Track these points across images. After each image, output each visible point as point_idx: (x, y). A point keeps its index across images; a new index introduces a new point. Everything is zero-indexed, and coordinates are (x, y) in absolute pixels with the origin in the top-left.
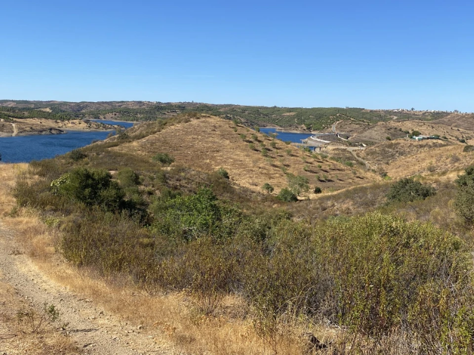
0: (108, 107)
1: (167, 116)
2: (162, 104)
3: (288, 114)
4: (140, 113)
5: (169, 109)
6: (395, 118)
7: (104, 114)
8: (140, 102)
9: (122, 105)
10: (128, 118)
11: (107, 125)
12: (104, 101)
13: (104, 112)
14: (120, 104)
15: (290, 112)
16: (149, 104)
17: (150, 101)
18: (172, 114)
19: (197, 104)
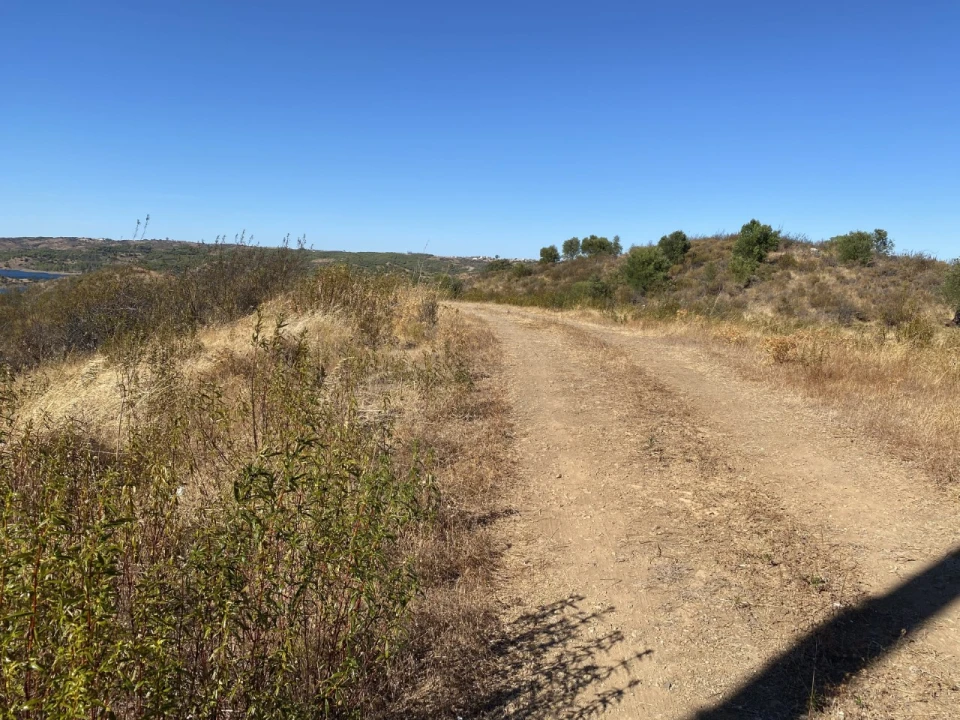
0: (15, 248)
1: (119, 263)
2: (113, 242)
3: (320, 261)
4: (72, 259)
5: (123, 252)
6: (472, 268)
7: (6, 260)
8: (74, 239)
9: (38, 245)
10: (50, 266)
11: (10, 279)
12: (6, 237)
13: (6, 256)
14: (37, 242)
15: (325, 257)
16: (90, 243)
17: (92, 238)
18: (128, 259)
19: (174, 242)
